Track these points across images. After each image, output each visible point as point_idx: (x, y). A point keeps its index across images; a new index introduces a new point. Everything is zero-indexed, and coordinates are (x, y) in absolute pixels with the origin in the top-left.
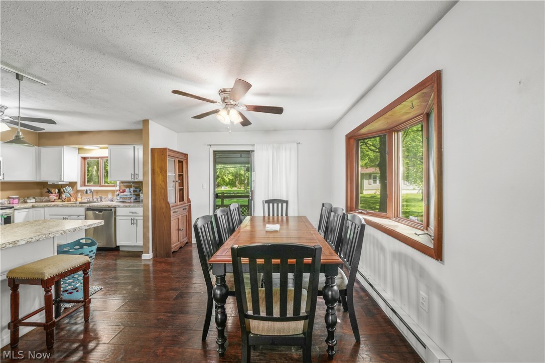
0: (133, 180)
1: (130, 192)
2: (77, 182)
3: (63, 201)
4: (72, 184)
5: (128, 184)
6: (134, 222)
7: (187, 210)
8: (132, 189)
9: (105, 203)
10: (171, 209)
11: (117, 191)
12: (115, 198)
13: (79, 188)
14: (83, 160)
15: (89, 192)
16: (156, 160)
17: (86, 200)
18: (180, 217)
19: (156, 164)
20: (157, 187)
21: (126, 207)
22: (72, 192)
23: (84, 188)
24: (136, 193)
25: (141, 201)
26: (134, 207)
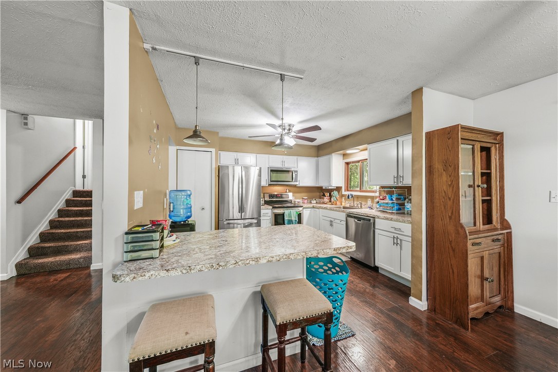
0: (395, 185)
1: (392, 200)
2: (342, 187)
3: (332, 204)
4: (338, 189)
5: (388, 190)
6: (397, 242)
7: (501, 243)
8: (394, 197)
9: (365, 211)
10: (469, 237)
11: (376, 197)
12: (374, 205)
13: (344, 193)
14: (346, 165)
15: (350, 197)
16: (435, 150)
17: (348, 205)
18: (486, 254)
19: (435, 157)
20: (437, 196)
21: (387, 219)
22: (338, 196)
23: (347, 193)
24: (400, 202)
25: (406, 213)
26: (397, 221)
